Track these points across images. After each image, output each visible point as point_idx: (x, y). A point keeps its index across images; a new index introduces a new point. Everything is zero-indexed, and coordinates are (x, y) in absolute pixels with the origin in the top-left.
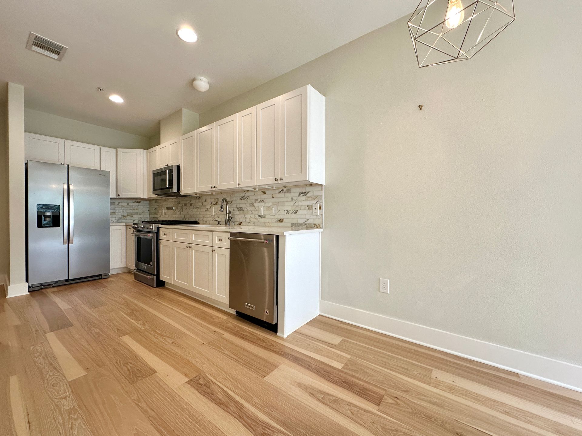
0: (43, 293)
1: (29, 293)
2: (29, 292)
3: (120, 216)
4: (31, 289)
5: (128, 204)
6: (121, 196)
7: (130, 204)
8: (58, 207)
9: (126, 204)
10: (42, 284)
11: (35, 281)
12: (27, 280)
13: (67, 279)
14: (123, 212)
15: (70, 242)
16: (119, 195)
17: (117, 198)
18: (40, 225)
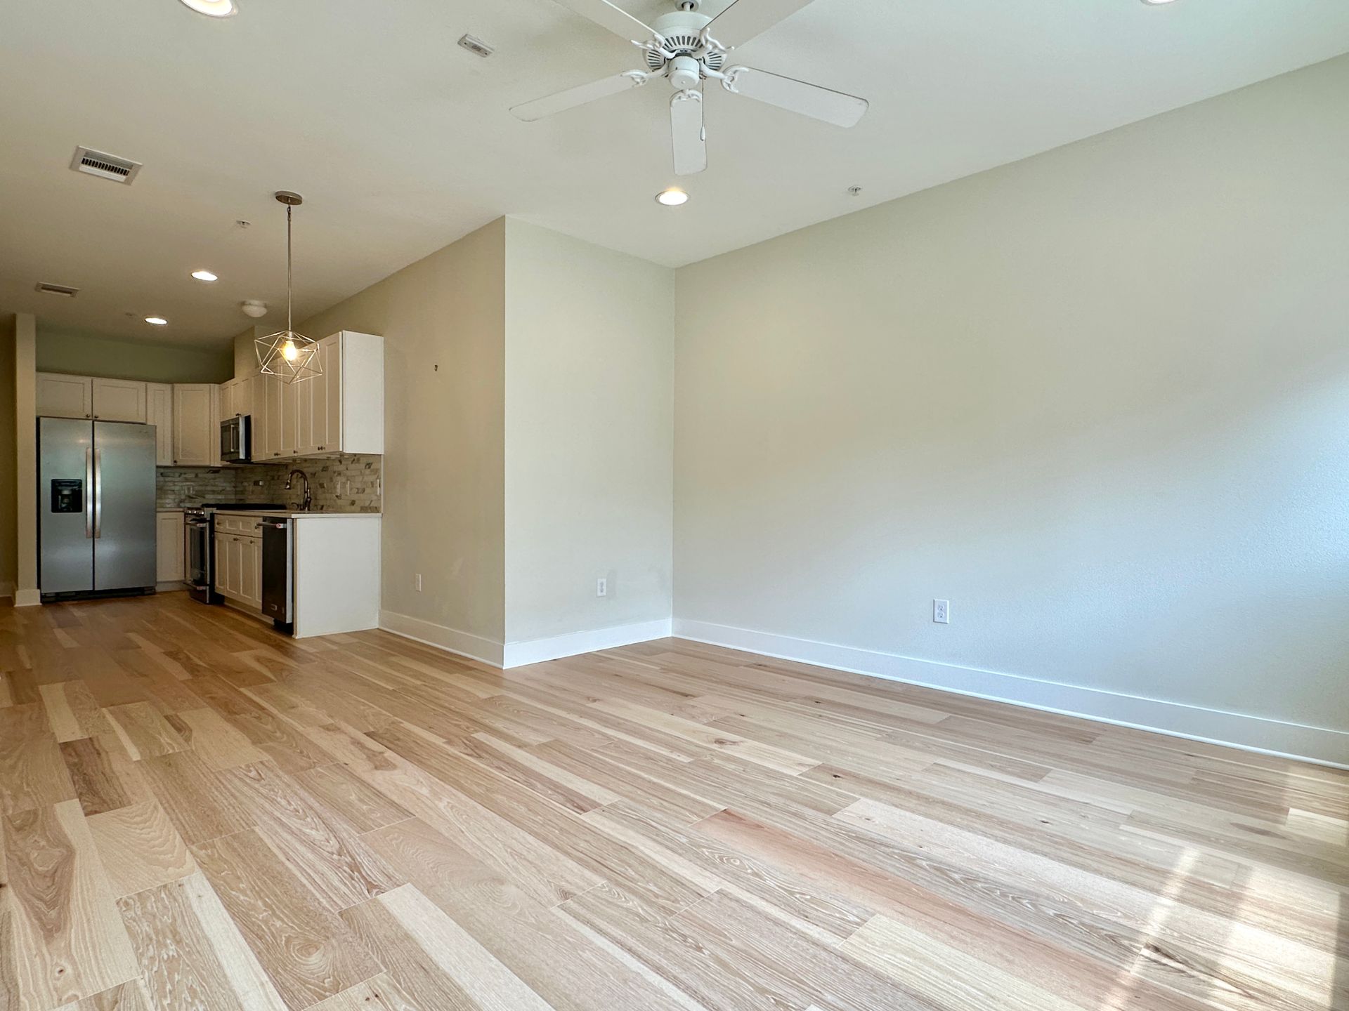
0: (59, 605)
1: (41, 604)
2: (41, 602)
3: (183, 497)
4: (44, 600)
5: (197, 476)
6: (178, 464)
7: (200, 475)
8: (80, 482)
9: (193, 476)
10: (57, 594)
11: (50, 589)
12: (39, 587)
13: (92, 589)
14: (189, 489)
15: (96, 535)
16: (175, 462)
17: (174, 467)
18: (56, 508)
